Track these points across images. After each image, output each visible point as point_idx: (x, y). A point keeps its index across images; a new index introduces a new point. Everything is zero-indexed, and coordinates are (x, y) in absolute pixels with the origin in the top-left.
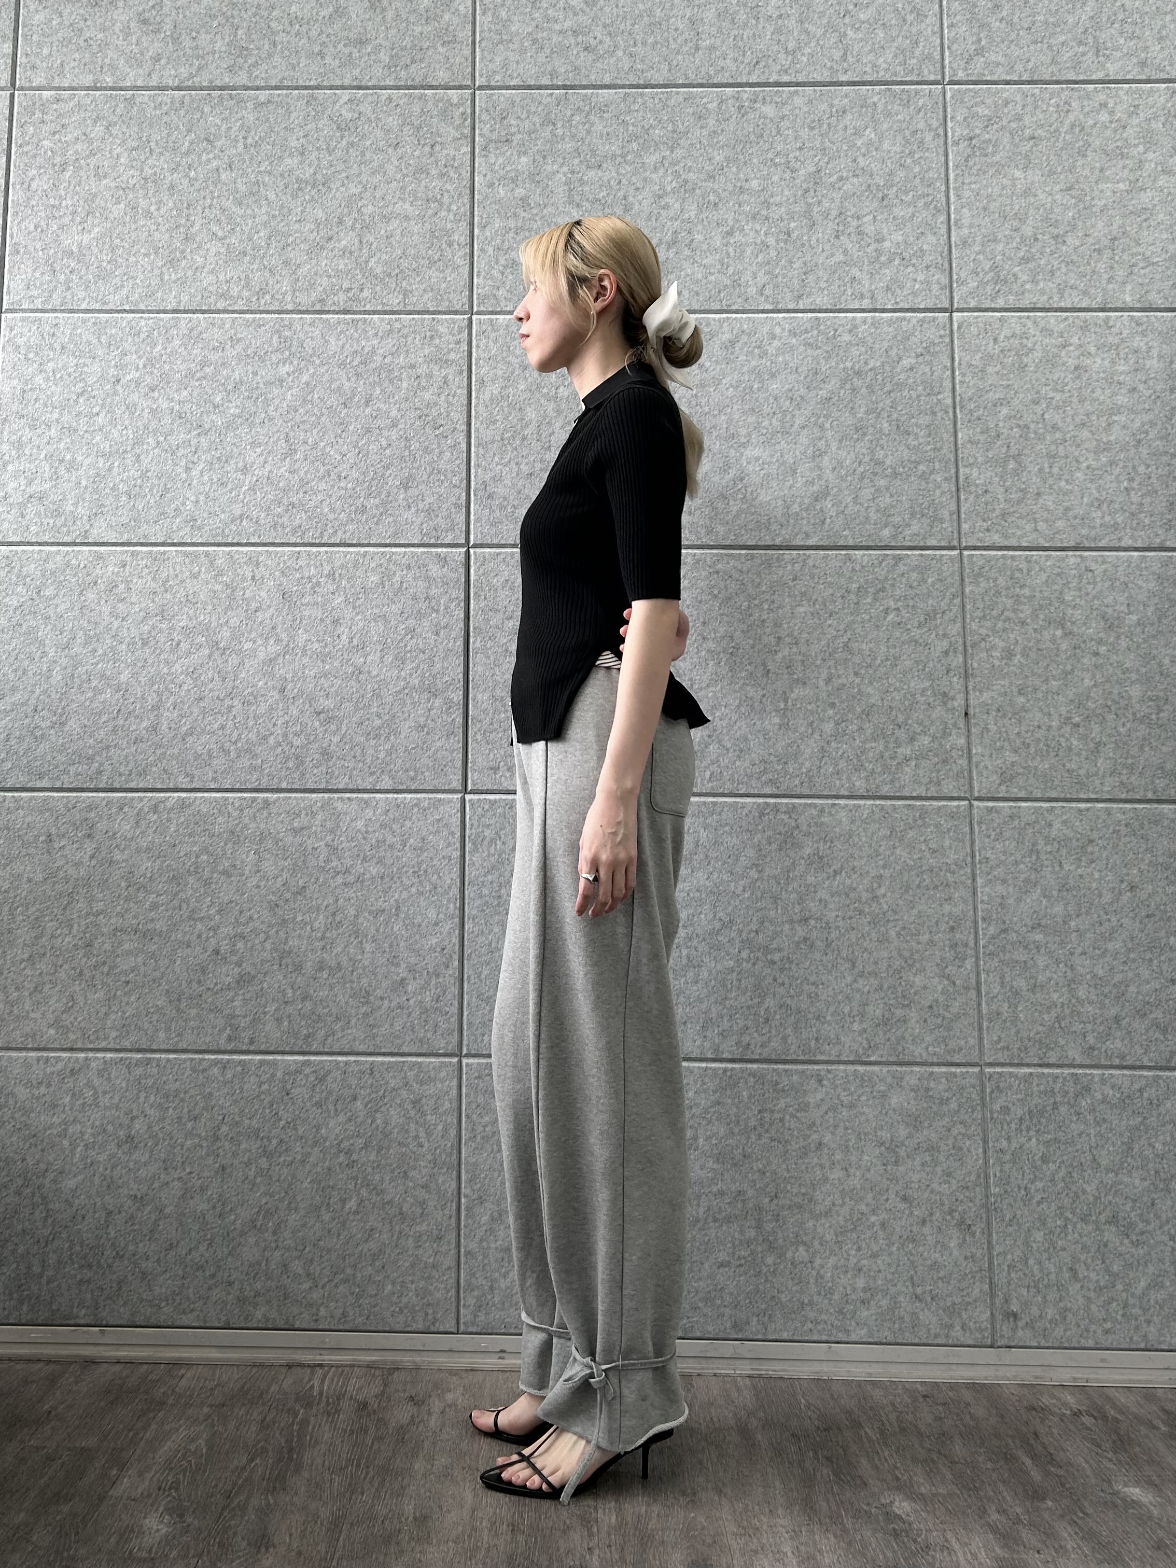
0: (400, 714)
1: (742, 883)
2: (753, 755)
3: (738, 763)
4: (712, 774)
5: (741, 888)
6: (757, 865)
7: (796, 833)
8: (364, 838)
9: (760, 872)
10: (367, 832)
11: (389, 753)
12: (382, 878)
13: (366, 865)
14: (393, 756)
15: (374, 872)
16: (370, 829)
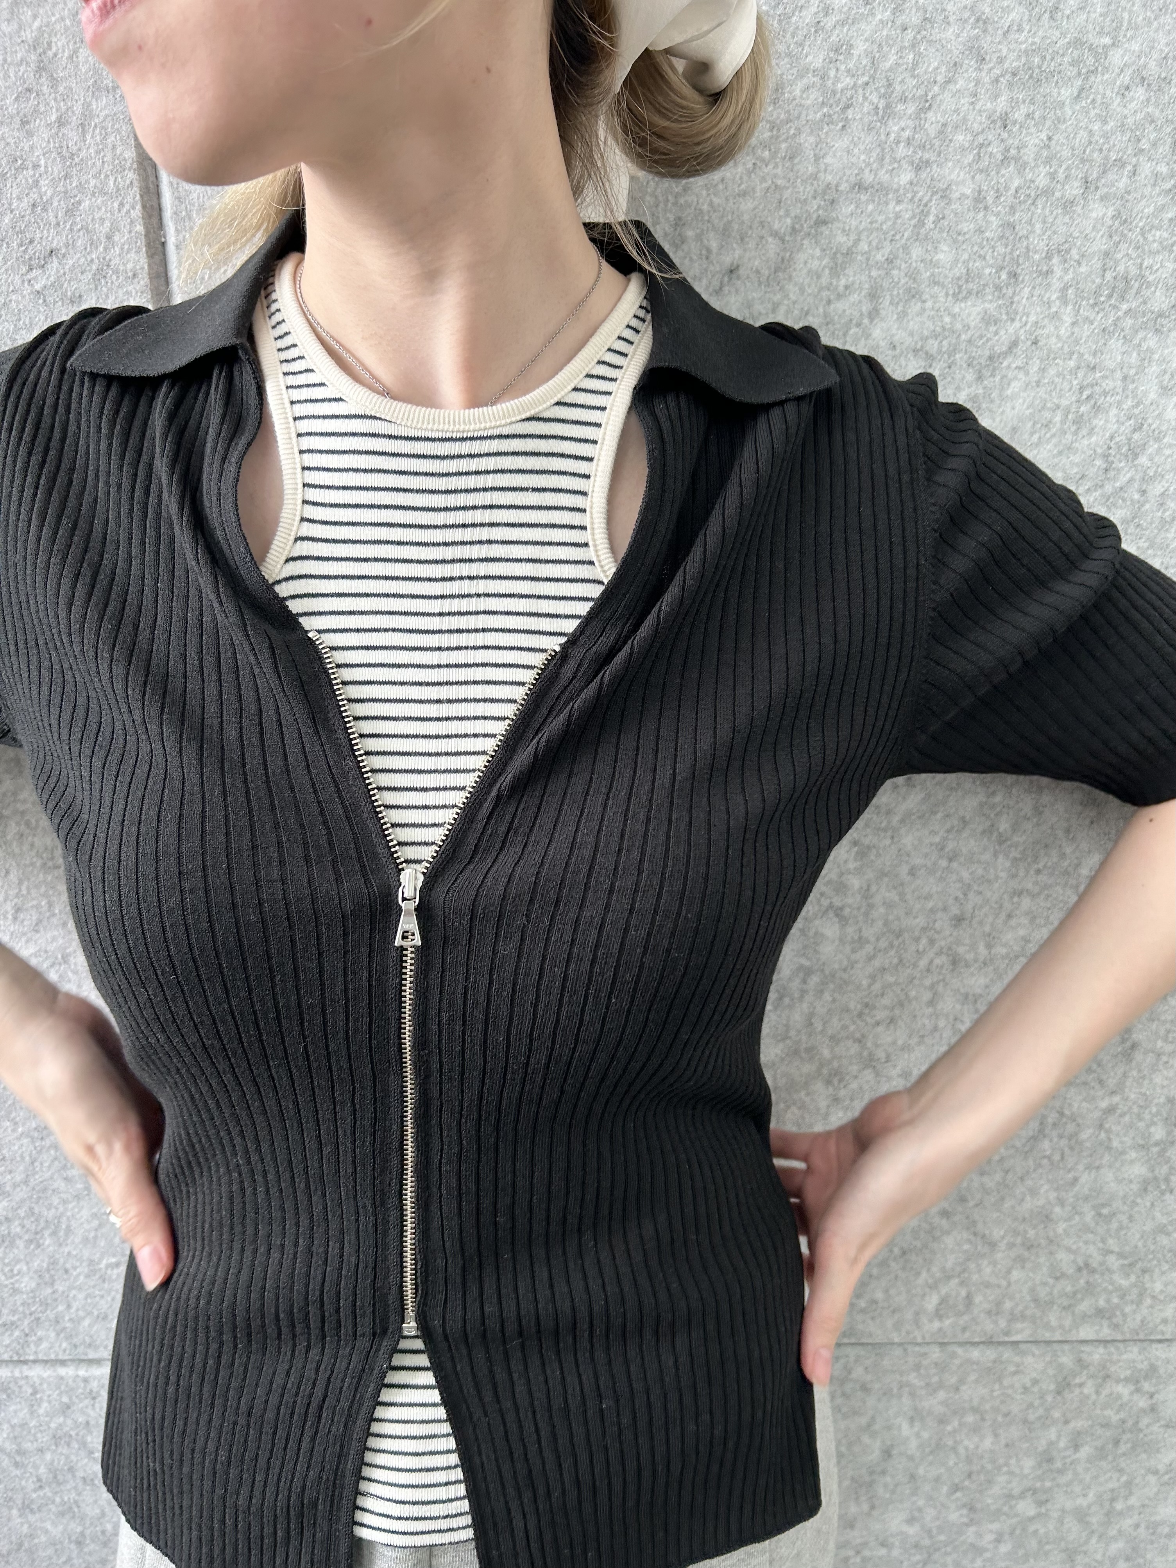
0: (60, 1184)
1: (995, 1526)
2: (1062, 1256)
3: (1016, 1274)
4: (943, 1301)
5: (990, 1537)
6: (1035, 1492)
7: (1145, 1421)
8: (16, 1465)
9: (1040, 1503)
10: (21, 1452)
11: (46, 1277)
12: (79, 1543)
13: (32, 1518)
14: (60, 1287)
15: (56, 1531)
16: (27, 1446)
